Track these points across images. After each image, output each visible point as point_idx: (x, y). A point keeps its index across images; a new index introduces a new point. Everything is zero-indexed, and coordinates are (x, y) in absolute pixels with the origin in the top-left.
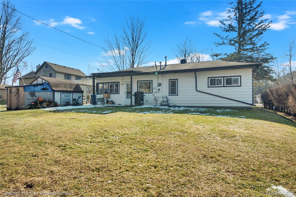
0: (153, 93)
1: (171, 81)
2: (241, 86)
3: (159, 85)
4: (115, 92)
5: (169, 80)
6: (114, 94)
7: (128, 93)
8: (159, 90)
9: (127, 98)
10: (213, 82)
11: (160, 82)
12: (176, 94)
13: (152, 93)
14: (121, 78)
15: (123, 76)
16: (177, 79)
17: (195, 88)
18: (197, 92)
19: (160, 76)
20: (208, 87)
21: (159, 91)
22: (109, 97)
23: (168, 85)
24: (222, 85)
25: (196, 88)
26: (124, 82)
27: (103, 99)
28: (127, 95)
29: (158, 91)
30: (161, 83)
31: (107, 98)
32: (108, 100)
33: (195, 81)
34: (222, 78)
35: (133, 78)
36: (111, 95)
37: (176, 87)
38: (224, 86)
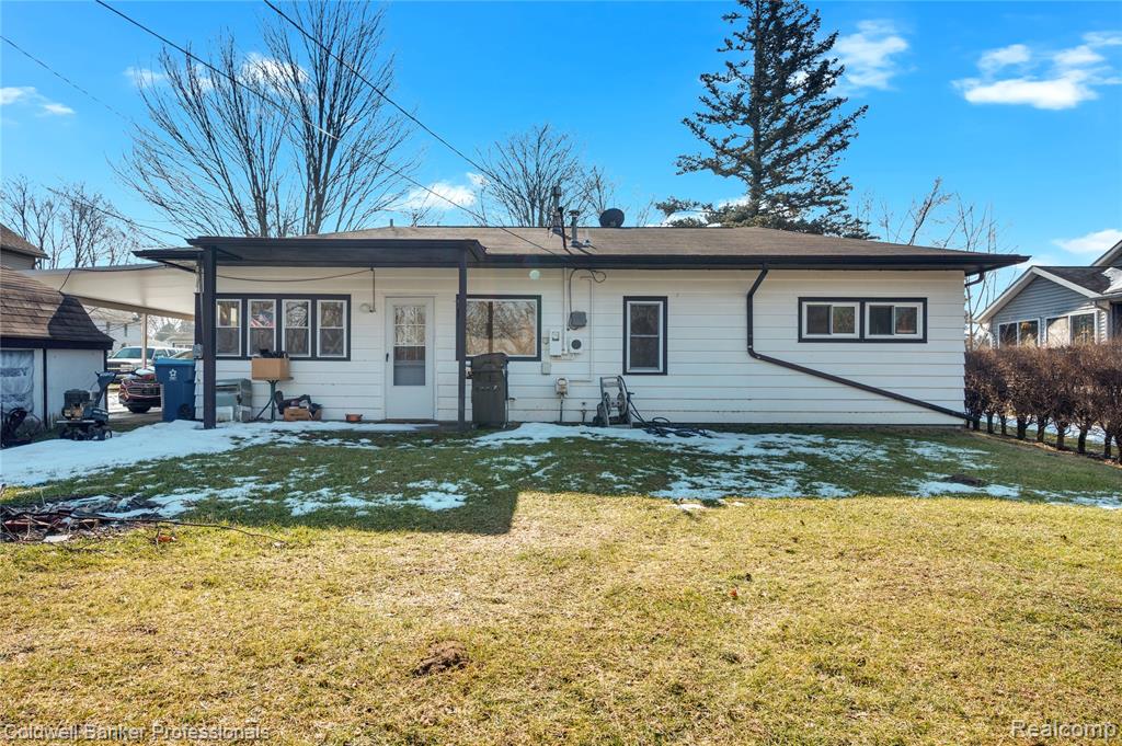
0: (544, 357)
1: (632, 306)
2: (924, 340)
3: (577, 320)
4: (324, 351)
5: (626, 299)
6: (314, 358)
7: (399, 353)
8: (576, 344)
9: (396, 383)
10: (819, 321)
11: (580, 305)
12: (657, 366)
13: (538, 358)
14: (364, 274)
15: (372, 264)
16: (664, 299)
17: (745, 342)
18: (753, 360)
19: (580, 279)
20: (801, 340)
21: (576, 351)
22: (288, 378)
23: (622, 324)
24: (856, 335)
25: (750, 341)
26: (380, 300)
27: (247, 384)
28: (395, 367)
29: (573, 350)
30: (584, 314)
31: (273, 384)
32: (279, 393)
33: (745, 312)
34: (857, 305)
35: (468, 279)
36: (297, 365)
37: (657, 332)
38: (862, 340)
